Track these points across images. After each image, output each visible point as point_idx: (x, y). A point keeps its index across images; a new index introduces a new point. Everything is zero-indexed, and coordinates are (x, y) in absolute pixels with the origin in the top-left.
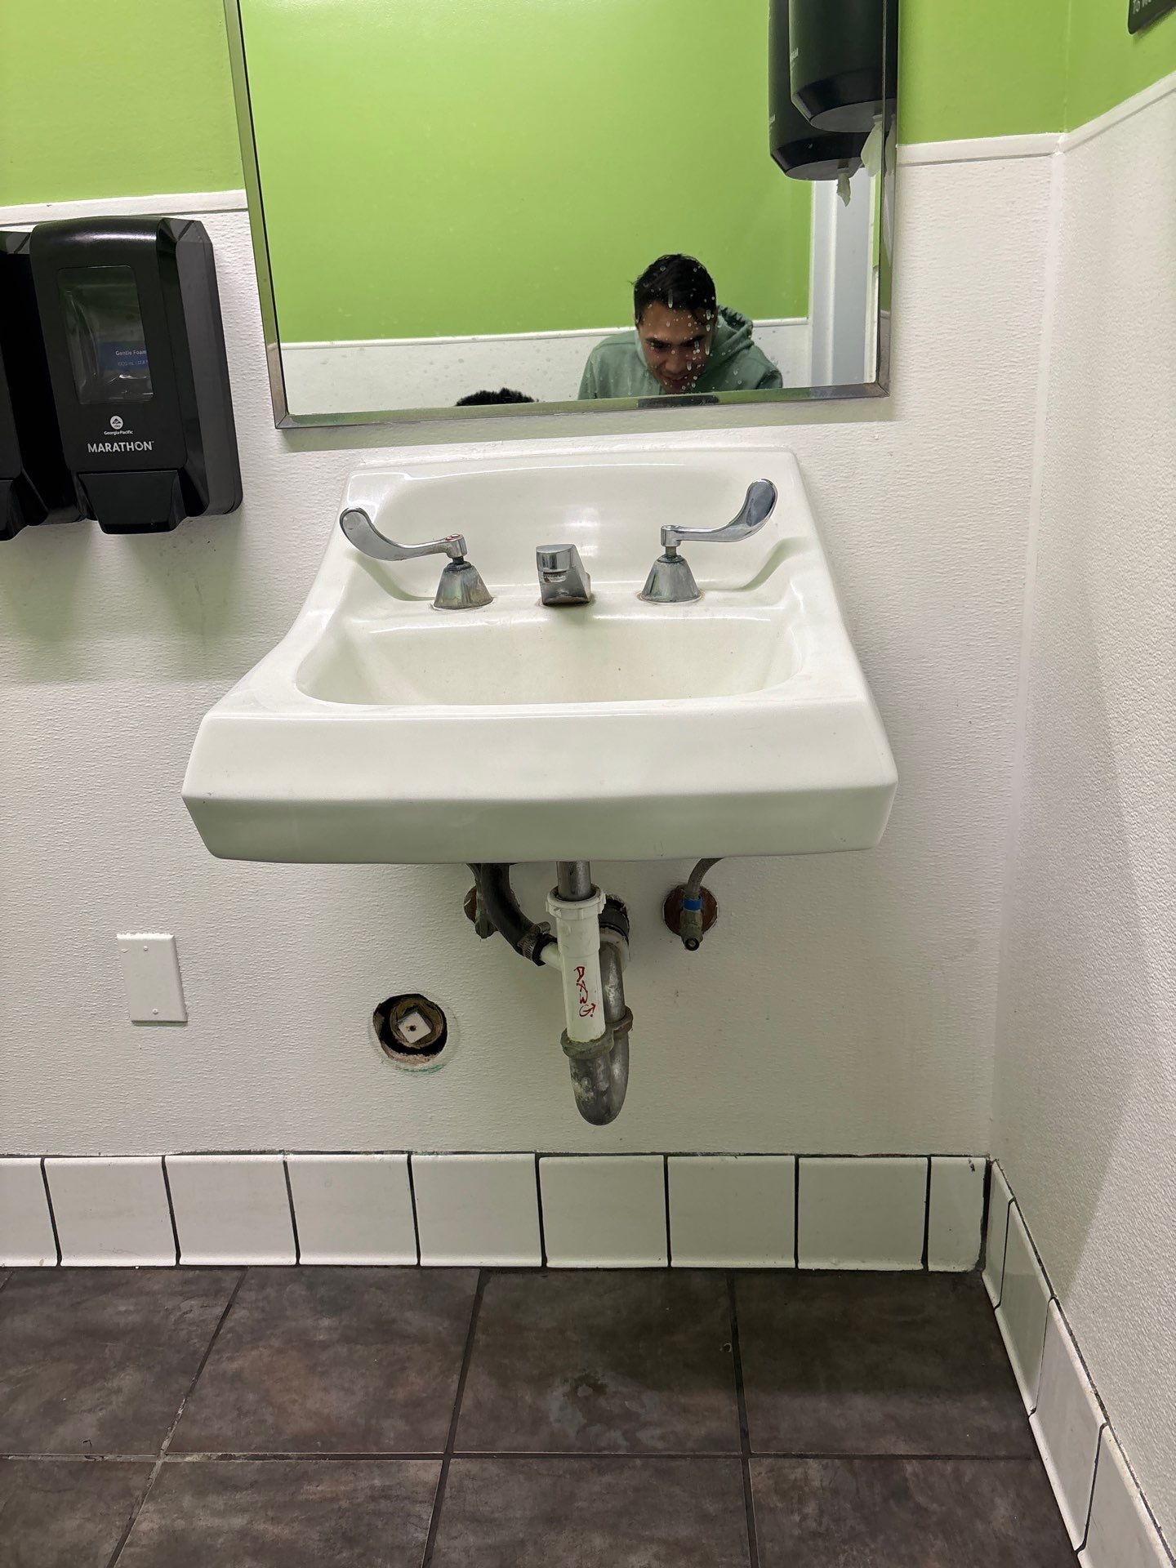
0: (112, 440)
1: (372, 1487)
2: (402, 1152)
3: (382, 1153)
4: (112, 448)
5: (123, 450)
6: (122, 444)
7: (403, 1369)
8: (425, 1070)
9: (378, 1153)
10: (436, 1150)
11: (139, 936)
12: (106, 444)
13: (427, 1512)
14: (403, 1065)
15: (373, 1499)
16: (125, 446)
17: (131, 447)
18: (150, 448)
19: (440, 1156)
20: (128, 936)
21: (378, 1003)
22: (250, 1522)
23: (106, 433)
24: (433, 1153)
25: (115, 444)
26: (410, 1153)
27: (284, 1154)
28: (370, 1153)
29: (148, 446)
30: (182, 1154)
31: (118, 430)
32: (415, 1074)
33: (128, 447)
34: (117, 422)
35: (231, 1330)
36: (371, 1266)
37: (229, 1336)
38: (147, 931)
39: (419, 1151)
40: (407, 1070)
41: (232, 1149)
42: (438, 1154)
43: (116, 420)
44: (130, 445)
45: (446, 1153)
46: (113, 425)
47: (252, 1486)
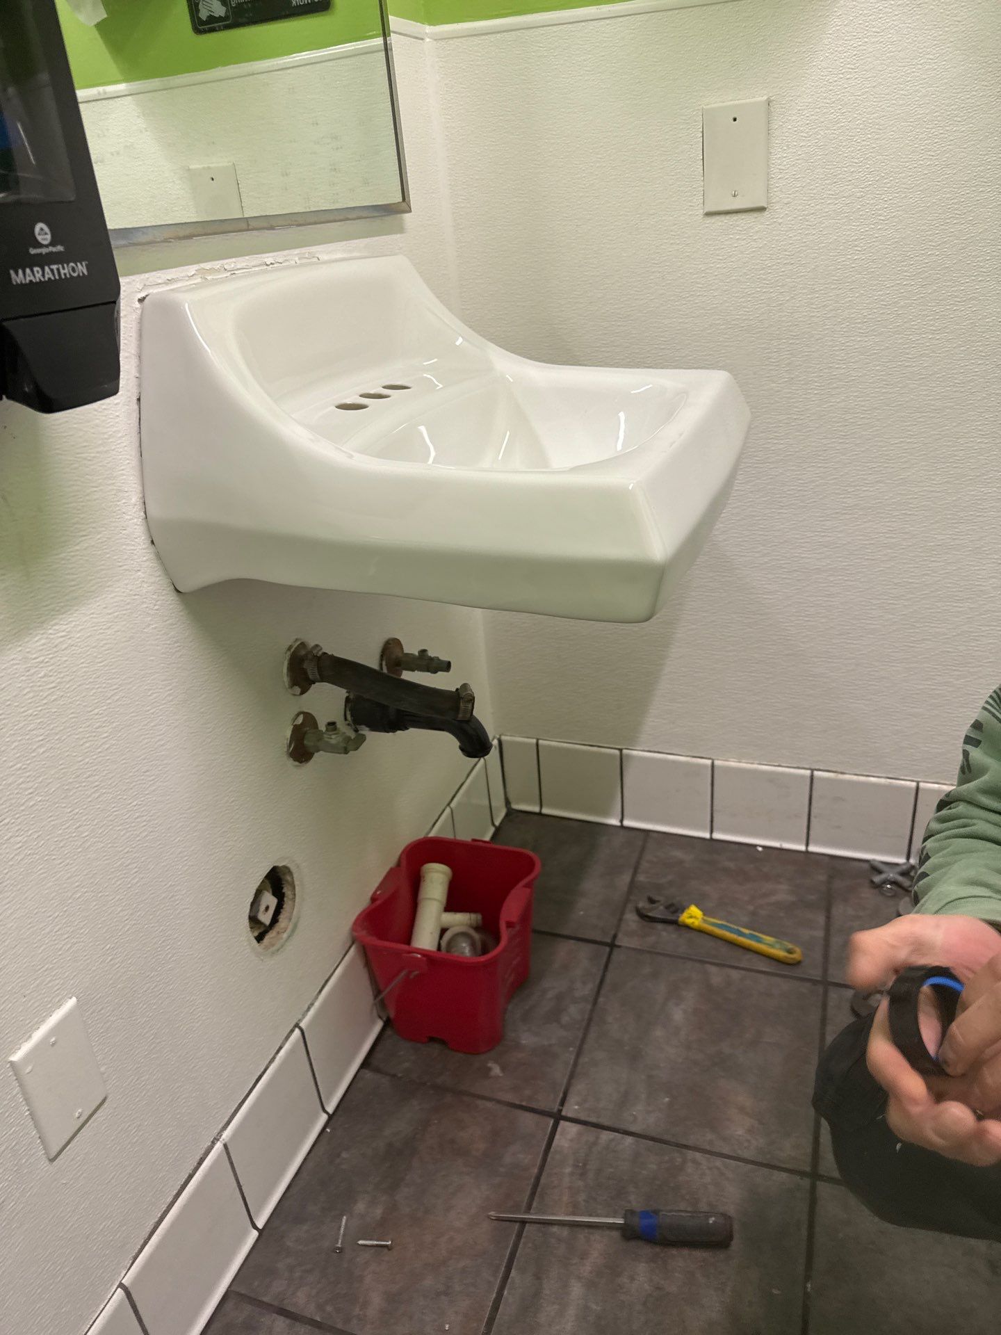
0: (43, 261)
1: (572, 1174)
2: (292, 1031)
3: (280, 1048)
4: (43, 275)
5: (57, 277)
6: (54, 267)
7: (452, 1141)
8: (289, 937)
9: (278, 1051)
11: (38, 1035)
12: (36, 269)
13: (605, 1136)
14: (275, 949)
15: (583, 1175)
16: (58, 270)
17: (65, 271)
18: (86, 273)
19: (315, 1004)
20: (26, 1048)
22: (579, 1278)
23: (33, 251)
25: (47, 269)
26: (297, 1025)
27: (218, 1140)
28: (274, 1058)
29: (82, 269)
30: (136, 1257)
31: (47, 246)
32: (286, 945)
33: (62, 272)
34: (42, 233)
38: (43, 1021)
39: (300, 1017)
40: (278, 950)
42: (312, 1004)
43: (42, 229)
44: (64, 268)
45: (316, 998)
46: (39, 238)
47: (538, 1278)
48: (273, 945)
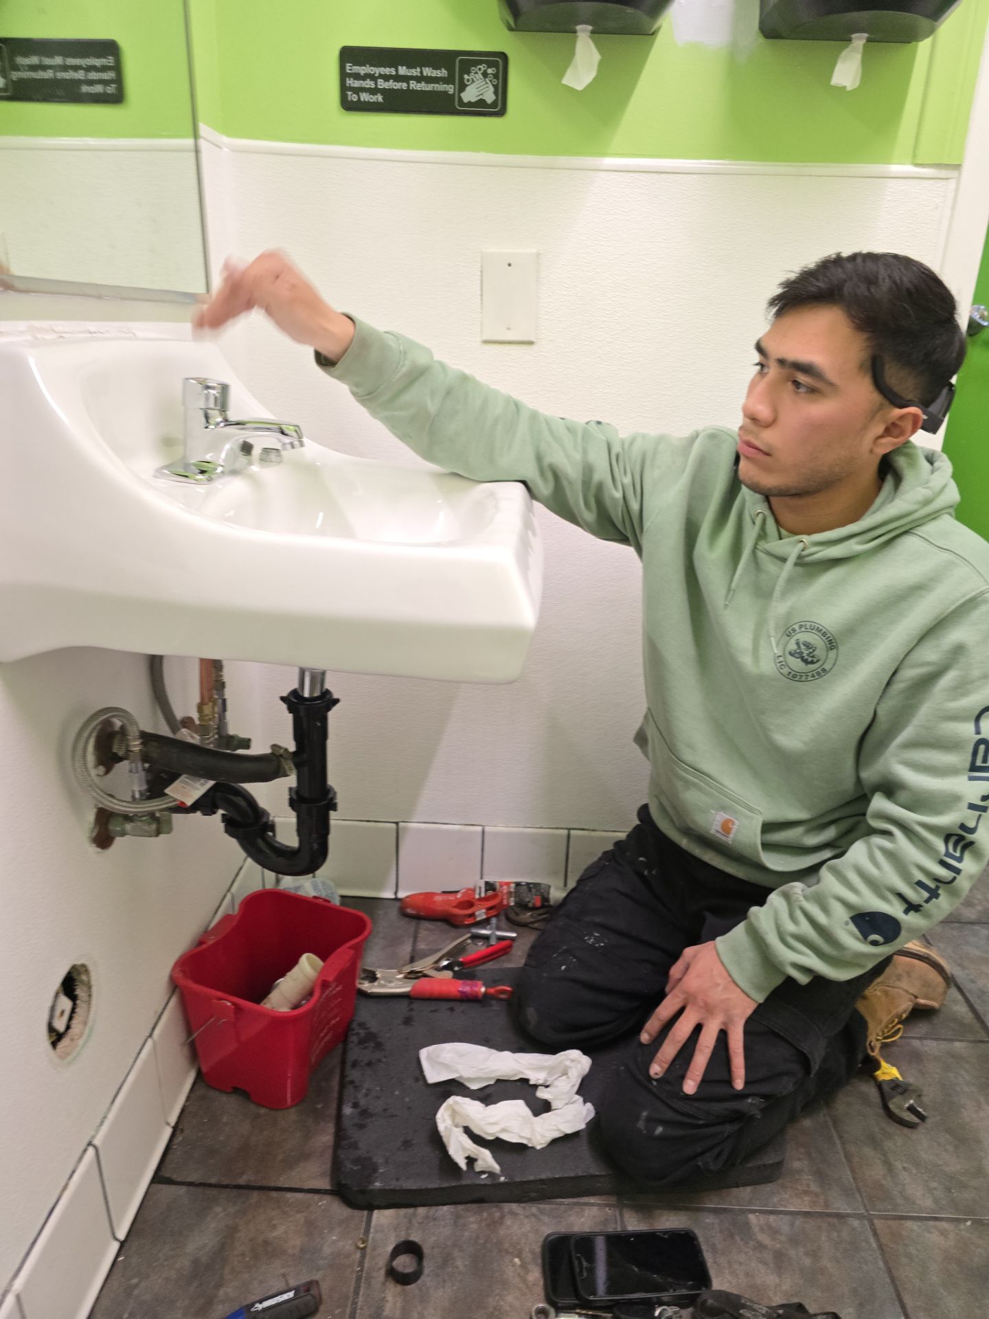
2: (85, 1150)
3: (74, 1172)
9: (70, 1178)
14: (70, 1058)
24: (102, 1123)
27: (10, 1291)
39: (93, 1133)
40: (74, 1059)
42: (105, 1117)
45: (109, 1109)
48: (68, 1054)
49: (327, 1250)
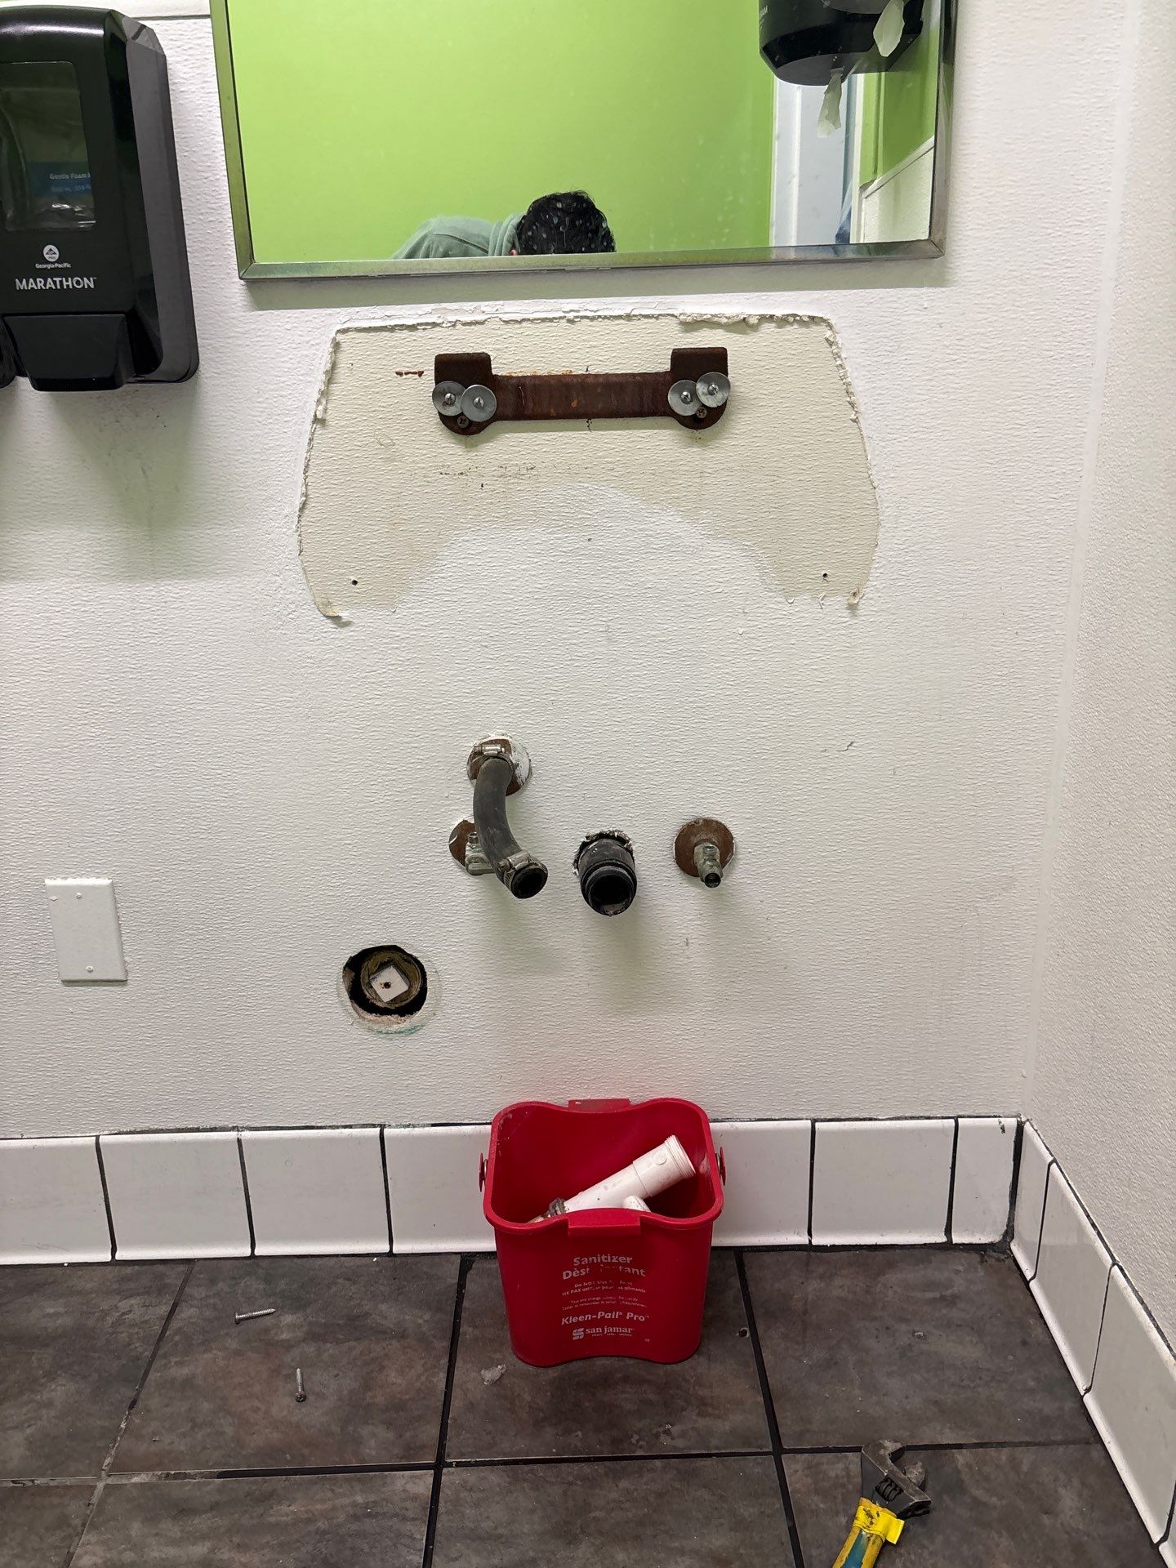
0: (45, 274)
1: (355, 1505)
2: (374, 1126)
3: (350, 1127)
4: (45, 285)
5: (59, 287)
6: (57, 280)
7: (382, 1368)
8: (401, 1032)
9: (345, 1127)
10: (411, 1123)
11: (71, 882)
12: (38, 280)
13: (419, 1531)
14: (376, 1027)
15: (356, 1518)
16: (61, 282)
17: (69, 283)
18: (92, 286)
19: (416, 1129)
20: (59, 882)
21: (348, 956)
22: (212, 1550)
23: (38, 266)
24: (408, 1126)
25: (49, 280)
26: (382, 1127)
27: (238, 1131)
28: (338, 1127)
29: (88, 283)
30: (120, 1133)
31: (53, 263)
32: (390, 1036)
33: (65, 283)
34: (51, 253)
35: (179, 1331)
36: (337, 1256)
37: (177, 1338)
38: (81, 876)
39: (388, 1123)
40: (381, 1032)
41: (178, 1126)
42: (414, 1126)
43: (51, 250)
44: (67, 281)
45: (424, 1126)
46: (47, 257)
47: (212, 1508)
48: (375, 1022)
49: (365, 1431)
